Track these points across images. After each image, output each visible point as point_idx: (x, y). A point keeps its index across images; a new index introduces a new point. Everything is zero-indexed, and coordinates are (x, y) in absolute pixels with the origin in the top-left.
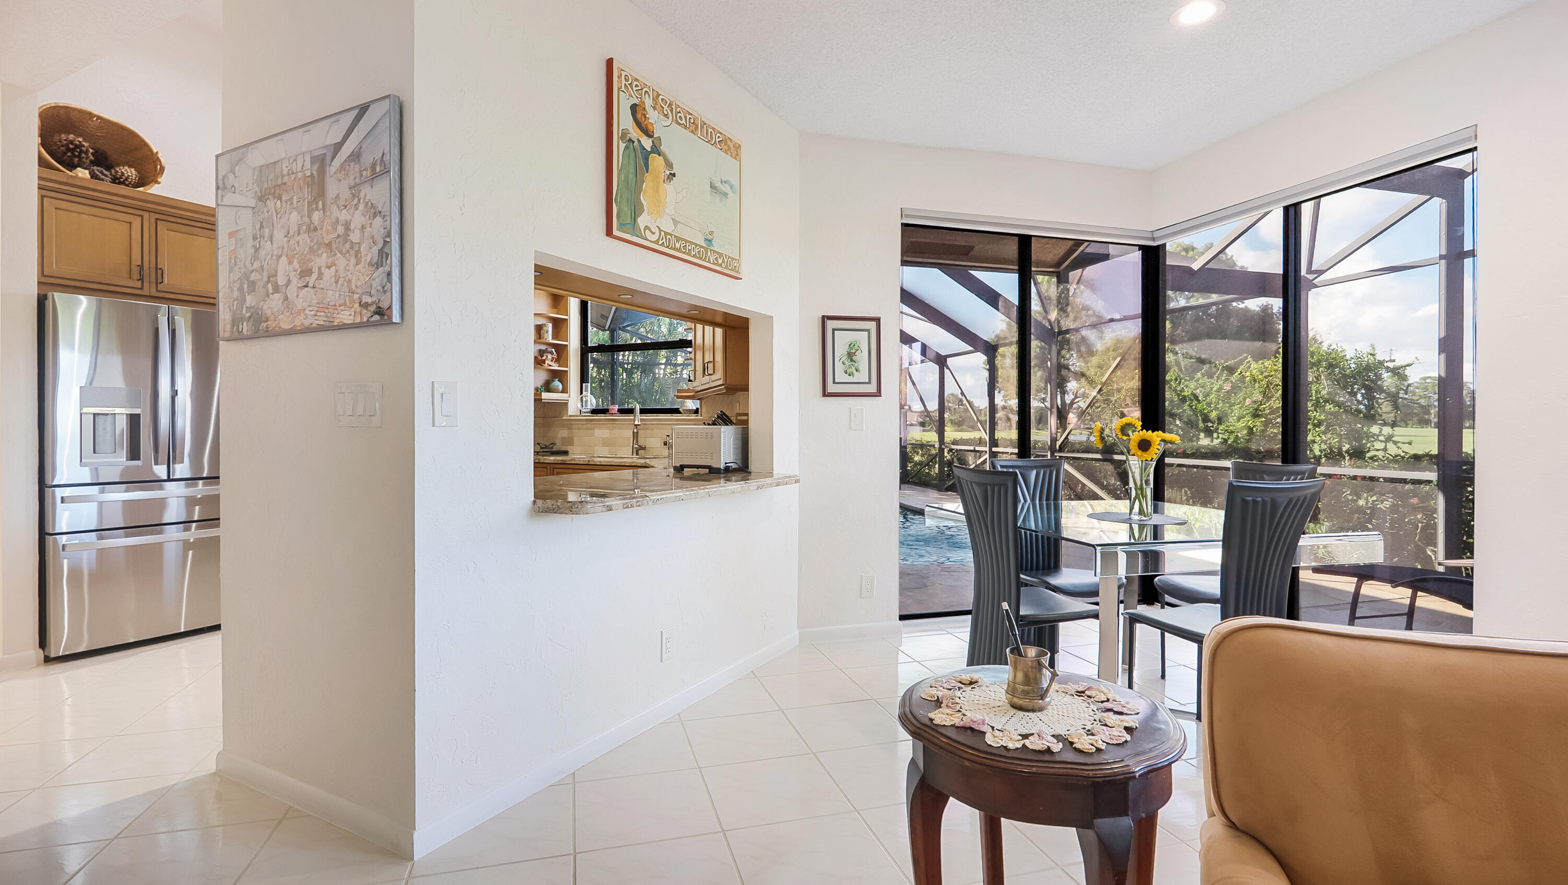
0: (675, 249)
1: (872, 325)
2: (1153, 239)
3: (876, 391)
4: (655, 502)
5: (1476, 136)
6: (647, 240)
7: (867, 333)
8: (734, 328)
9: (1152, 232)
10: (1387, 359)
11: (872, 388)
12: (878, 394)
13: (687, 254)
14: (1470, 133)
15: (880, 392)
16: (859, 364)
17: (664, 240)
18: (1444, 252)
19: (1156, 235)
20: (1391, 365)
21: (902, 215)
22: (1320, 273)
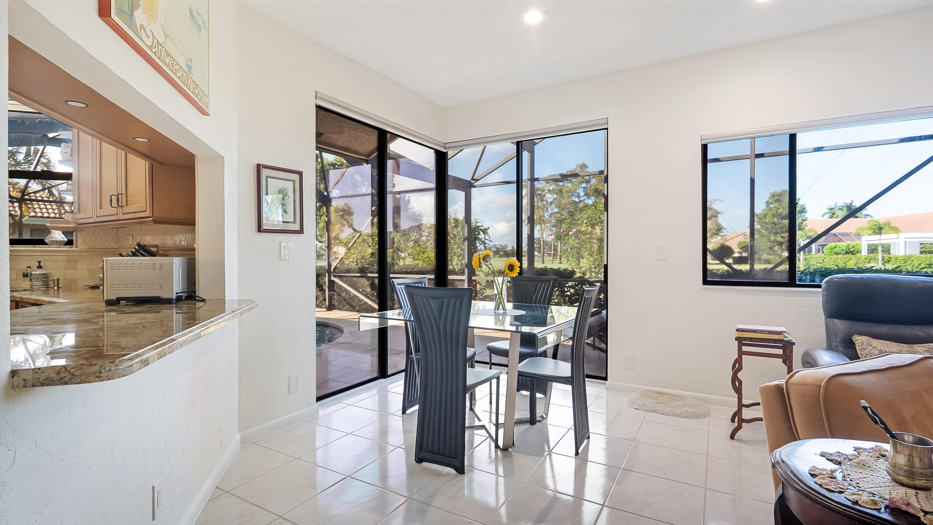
0: (164, 63)
1: (296, 177)
2: (445, 148)
3: (299, 230)
4: (182, 345)
5: (608, 123)
6: (142, 40)
7: (292, 183)
8: (162, 164)
9: (445, 143)
10: (481, 225)
11: (297, 227)
12: (301, 231)
13: (174, 73)
14: (605, 121)
15: (303, 231)
16: (287, 207)
17: (156, 49)
18: (529, 178)
19: (447, 146)
20: (482, 228)
21: (316, 96)
22: (477, 180)
